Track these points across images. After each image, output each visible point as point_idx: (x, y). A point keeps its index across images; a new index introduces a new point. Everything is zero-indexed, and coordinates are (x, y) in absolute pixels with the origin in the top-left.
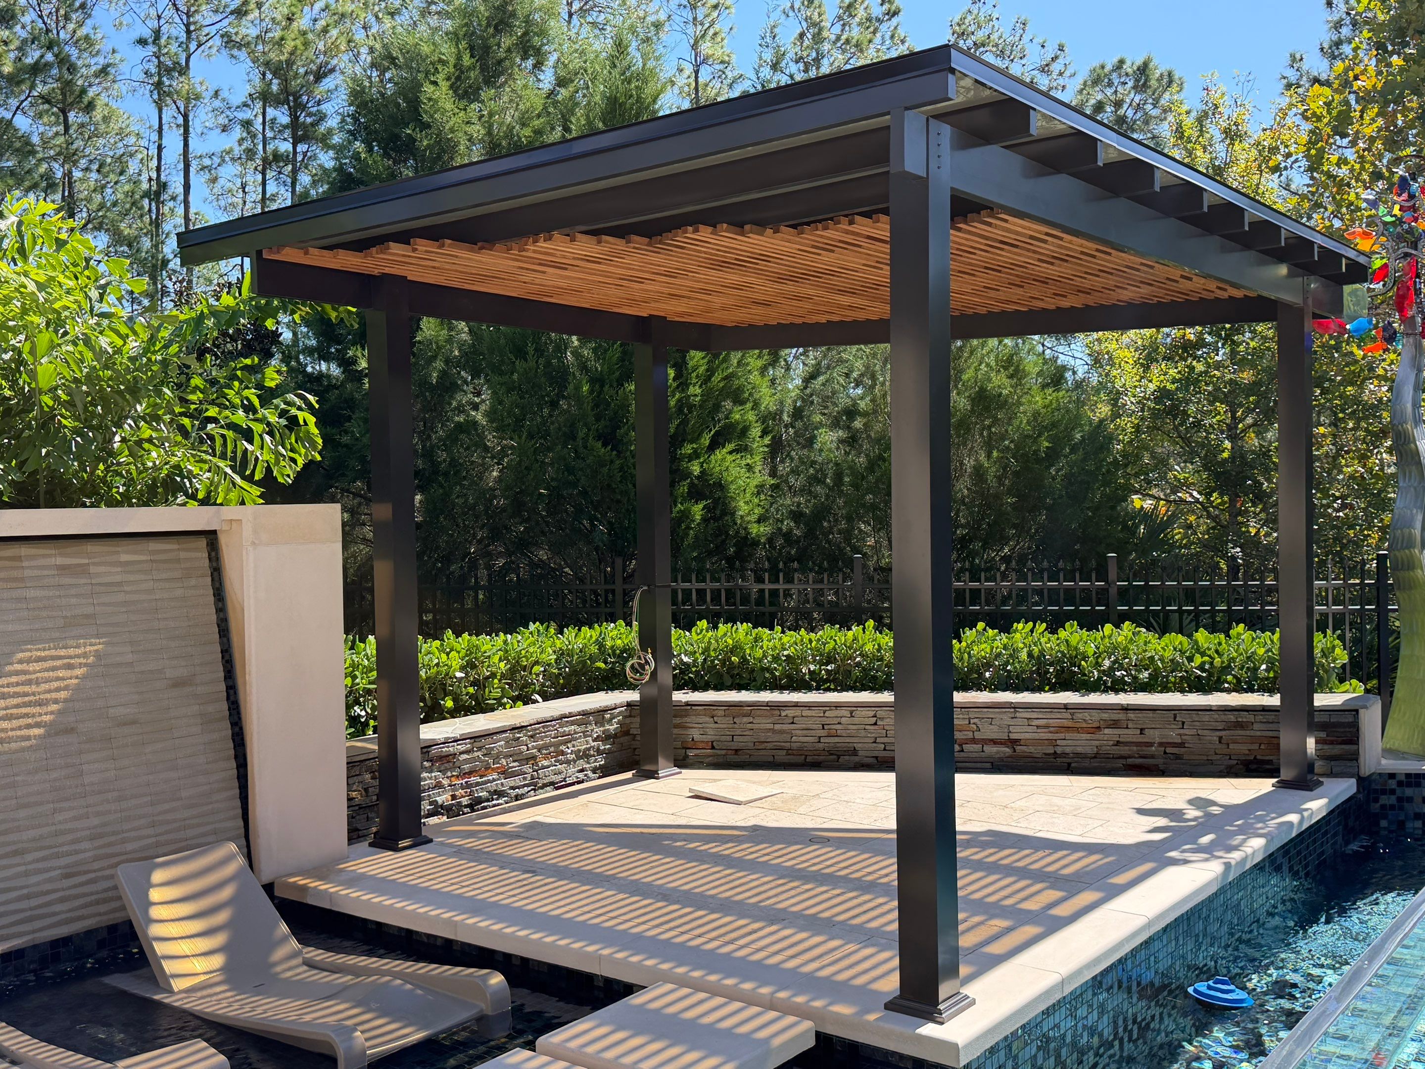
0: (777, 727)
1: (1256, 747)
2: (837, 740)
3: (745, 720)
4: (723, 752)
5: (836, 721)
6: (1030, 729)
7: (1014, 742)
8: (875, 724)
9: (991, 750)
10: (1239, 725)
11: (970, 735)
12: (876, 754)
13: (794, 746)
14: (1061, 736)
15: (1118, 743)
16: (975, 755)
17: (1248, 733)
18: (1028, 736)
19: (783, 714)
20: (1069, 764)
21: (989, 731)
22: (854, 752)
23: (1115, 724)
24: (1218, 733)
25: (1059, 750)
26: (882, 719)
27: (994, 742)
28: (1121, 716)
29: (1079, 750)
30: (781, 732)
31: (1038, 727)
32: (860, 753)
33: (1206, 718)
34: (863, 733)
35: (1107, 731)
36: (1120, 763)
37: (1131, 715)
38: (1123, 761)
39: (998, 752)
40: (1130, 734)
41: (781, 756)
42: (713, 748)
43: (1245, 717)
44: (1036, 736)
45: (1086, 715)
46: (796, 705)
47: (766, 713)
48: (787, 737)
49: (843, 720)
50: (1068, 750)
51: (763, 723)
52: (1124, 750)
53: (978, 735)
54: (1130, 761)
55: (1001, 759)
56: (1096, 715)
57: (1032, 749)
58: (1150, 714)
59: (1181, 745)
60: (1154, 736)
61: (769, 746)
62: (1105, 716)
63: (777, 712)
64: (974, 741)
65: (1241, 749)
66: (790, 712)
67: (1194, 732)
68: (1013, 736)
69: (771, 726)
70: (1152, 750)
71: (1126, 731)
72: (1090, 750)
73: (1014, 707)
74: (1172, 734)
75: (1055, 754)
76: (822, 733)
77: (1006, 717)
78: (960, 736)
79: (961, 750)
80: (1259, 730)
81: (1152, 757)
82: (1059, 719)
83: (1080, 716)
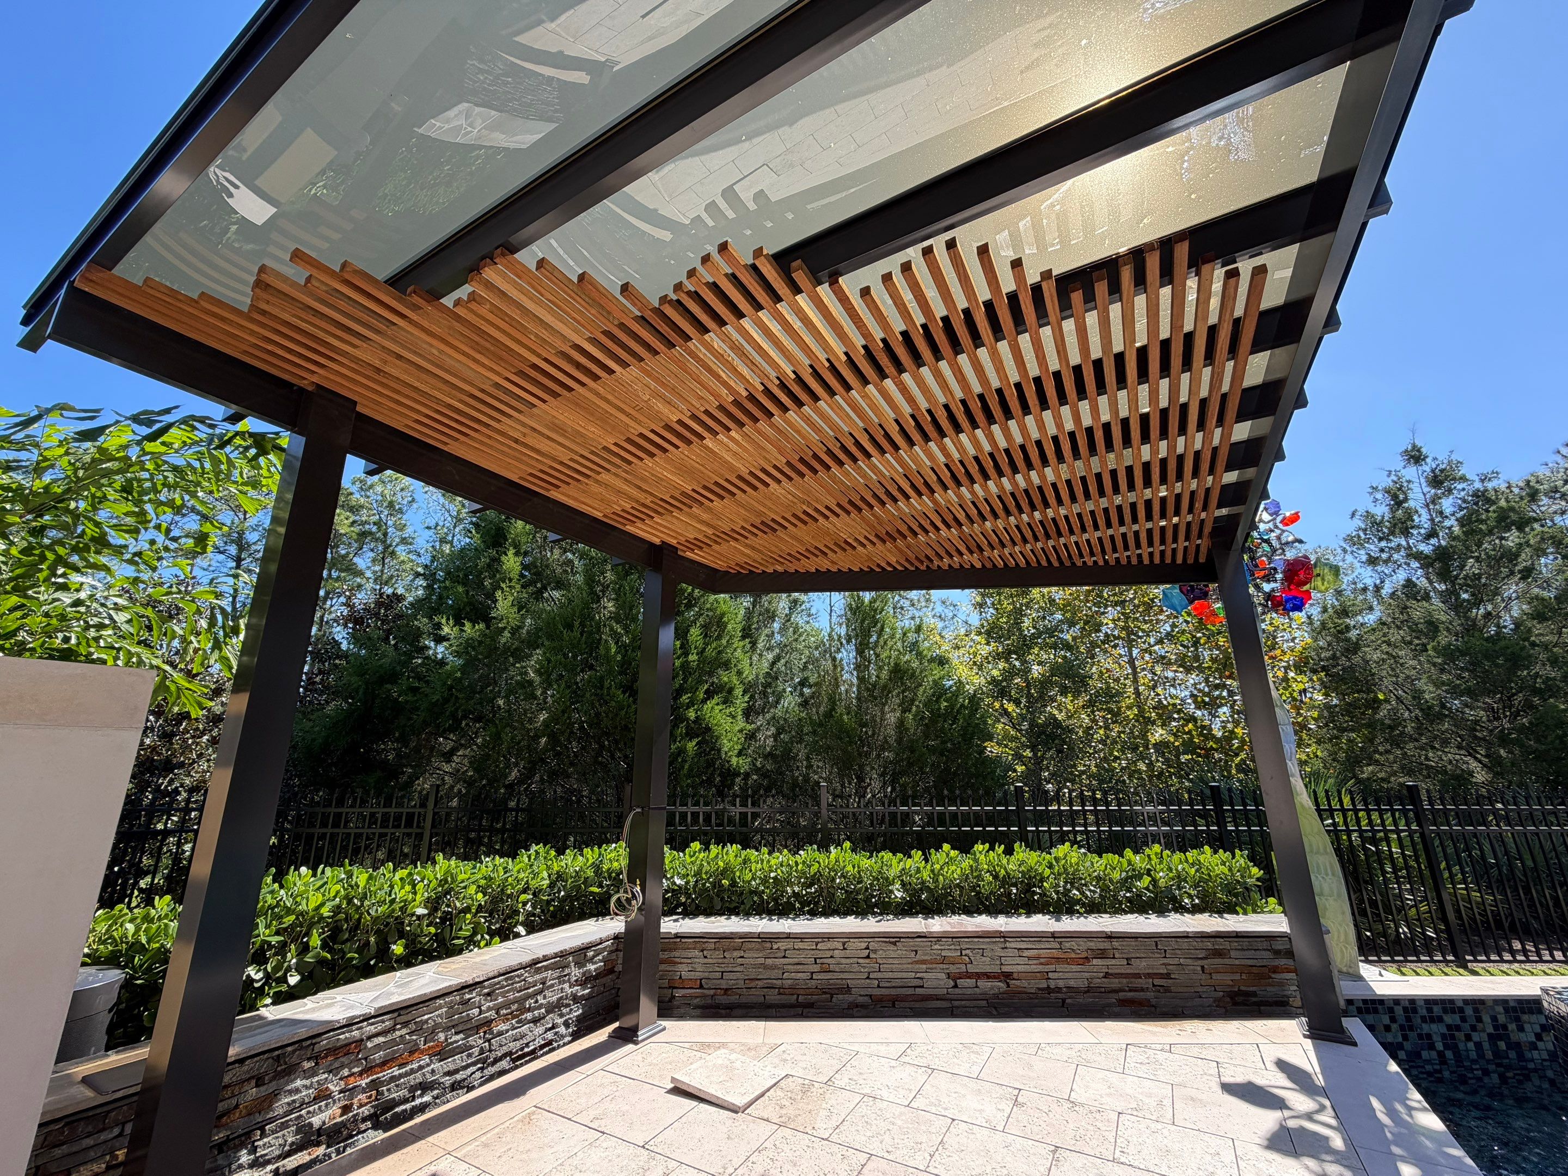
0: (769, 961)
1: (1237, 977)
2: (829, 976)
3: (736, 954)
4: (712, 992)
5: (829, 954)
6: (1018, 960)
7: (1007, 976)
8: (868, 957)
9: (986, 986)
10: (1218, 953)
11: (963, 968)
12: (870, 991)
13: (786, 984)
14: (1052, 967)
15: (1107, 975)
16: (969, 991)
17: (1227, 961)
18: (1020, 968)
19: (775, 946)
20: (1064, 1001)
21: (982, 964)
22: (848, 991)
23: (1102, 954)
24: (1200, 963)
25: (1052, 984)
26: (875, 951)
27: (987, 976)
28: (1106, 945)
29: (1072, 983)
30: (773, 967)
31: (1029, 958)
32: (854, 993)
33: (1185, 946)
34: (856, 968)
35: (1095, 962)
36: (1113, 998)
37: (1116, 944)
38: (1115, 996)
39: (992, 988)
40: (1117, 965)
41: (772, 996)
42: (701, 987)
43: (1222, 944)
44: (1027, 968)
45: (1072, 944)
46: (788, 936)
47: (758, 946)
48: (778, 973)
49: (836, 953)
50: (1061, 984)
51: (753, 957)
52: (1115, 983)
53: (971, 969)
54: (1122, 995)
55: (996, 996)
56: (1084, 944)
57: (1025, 983)
58: (1133, 942)
59: (1167, 976)
60: (1141, 966)
61: (760, 984)
62: (1092, 945)
63: (768, 945)
64: (968, 975)
65: (1225, 981)
66: (782, 945)
67: (1176, 961)
68: (1005, 969)
69: (762, 961)
70: (1142, 982)
71: (1113, 962)
72: (1082, 984)
73: (1004, 936)
74: (1156, 964)
75: (1048, 990)
76: (816, 968)
77: (997, 948)
78: (953, 969)
79: (956, 986)
80: (1237, 958)
81: (1142, 990)
82: (1048, 949)
83: (1068, 945)
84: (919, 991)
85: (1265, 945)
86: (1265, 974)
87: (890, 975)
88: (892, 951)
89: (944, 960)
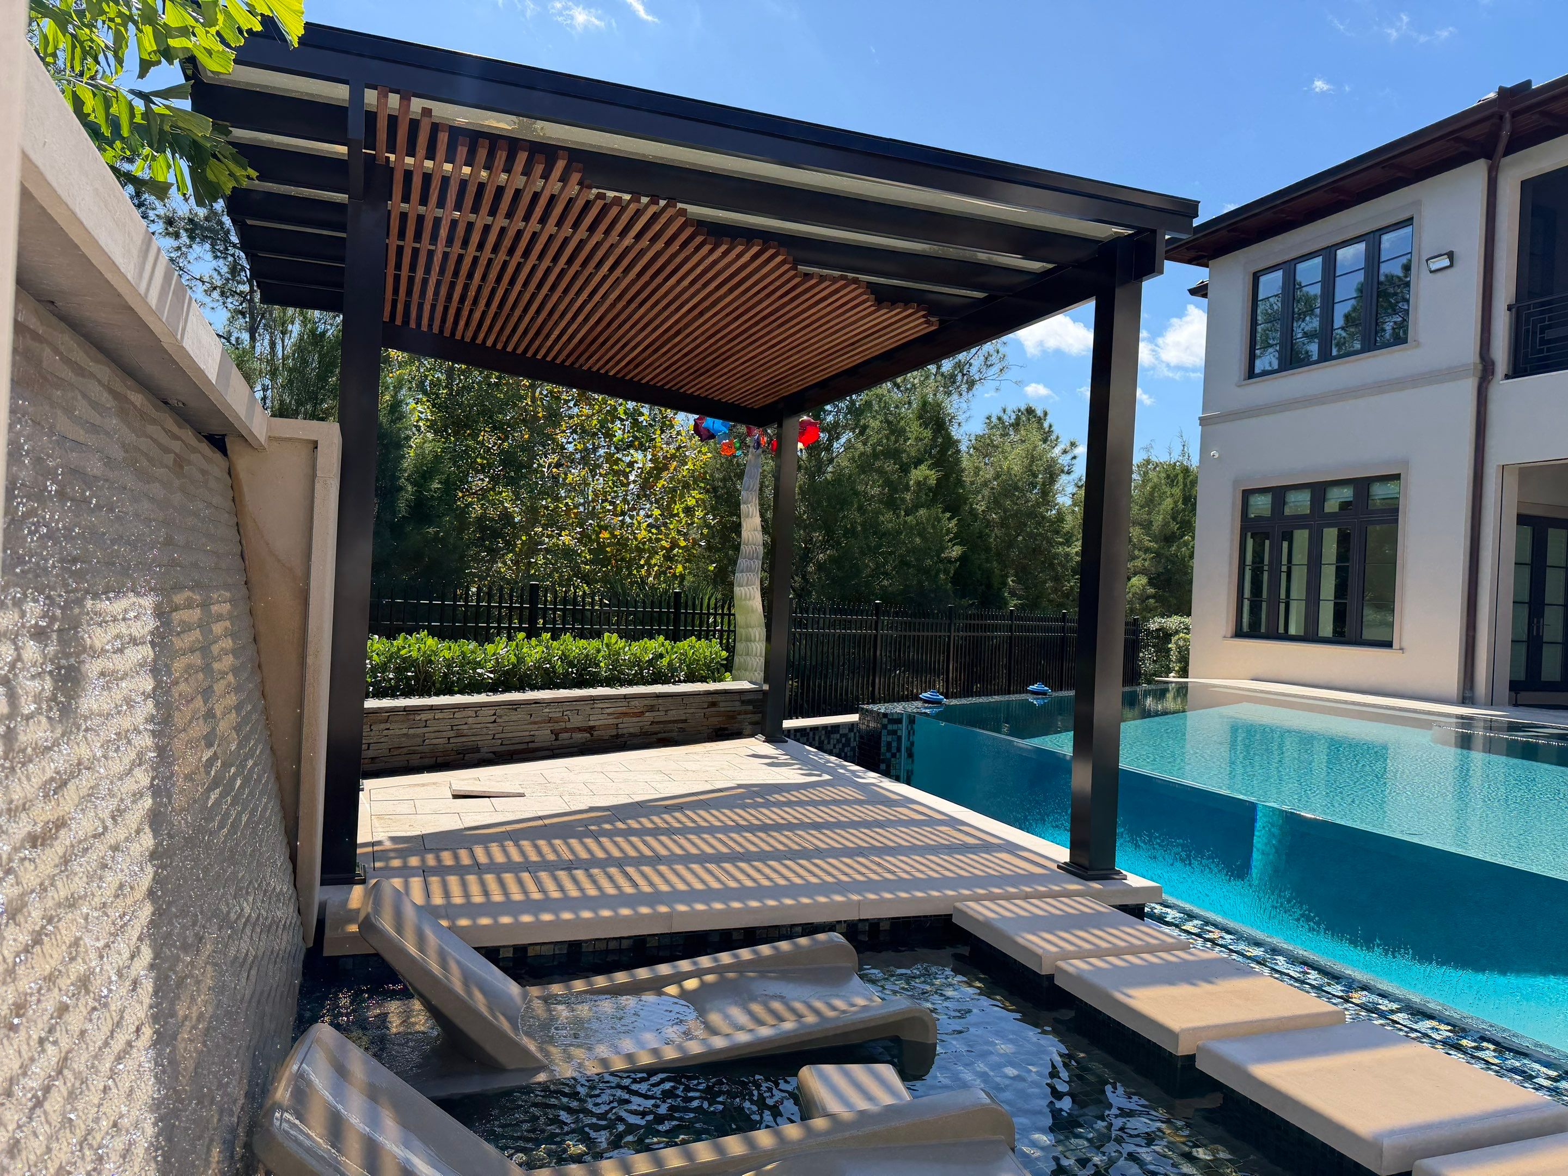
0: (412, 731)
1: (721, 719)
2: (464, 739)
3: (383, 726)
5: (463, 721)
6: (600, 717)
7: (591, 729)
9: (579, 736)
10: (713, 704)
11: (563, 725)
12: (495, 749)
13: (426, 749)
14: (620, 720)
15: (652, 723)
16: (567, 742)
17: (717, 709)
18: (601, 723)
19: (418, 718)
20: (625, 743)
21: (577, 721)
22: (477, 750)
23: (652, 708)
24: (704, 711)
25: (620, 732)
26: (500, 717)
27: (580, 730)
28: (655, 702)
29: (632, 730)
30: (415, 736)
31: (608, 714)
32: (482, 750)
34: (484, 731)
35: (647, 714)
36: (654, 739)
38: (655, 737)
39: (581, 738)
40: (660, 716)
41: (415, 761)
43: (718, 698)
44: (606, 722)
45: (635, 703)
46: (431, 708)
47: (401, 718)
48: (419, 740)
49: (470, 720)
50: (625, 731)
51: (398, 728)
52: (656, 728)
53: (569, 725)
54: (660, 736)
55: (583, 744)
57: (603, 733)
58: (670, 699)
59: (685, 721)
60: (671, 715)
61: (405, 750)
62: (646, 702)
63: (412, 717)
64: (566, 730)
65: (715, 721)
66: (424, 716)
67: (692, 711)
68: (592, 723)
69: (405, 731)
71: (658, 713)
72: (637, 730)
73: (593, 699)
74: (681, 714)
75: (617, 736)
76: (451, 734)
77: (588, 708)
78: (557, 727)
79: (557, 739)
80: (723, 707)
81: (671, 731)
82: (622, 707)
83: (633, 703)
84: (531, 745)
85: (737, 697)
86: (731, 716)
87: (510, 735)
88: (513, 715)
89: (550, 720)
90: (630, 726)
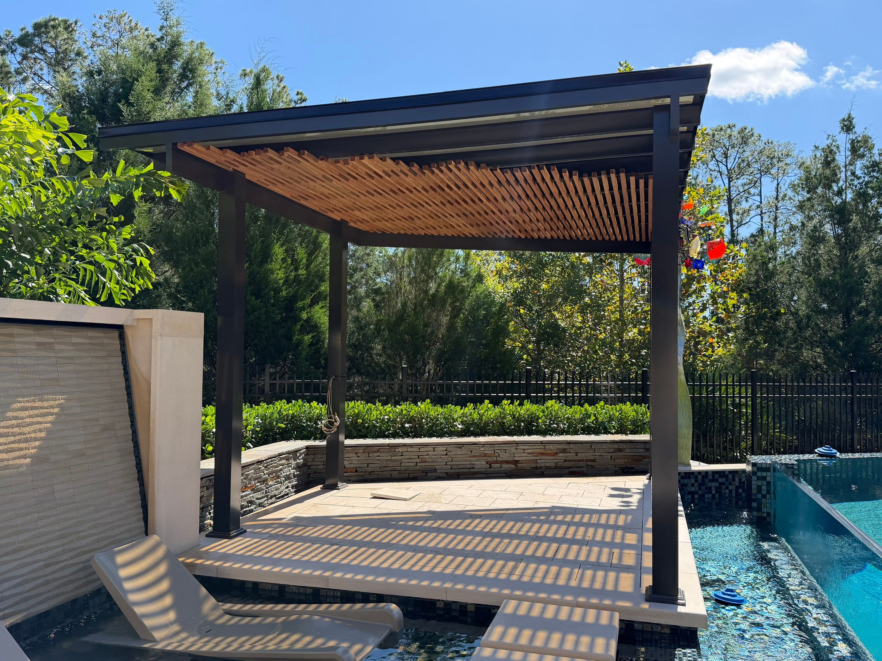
0: (393, 458)
1: (627, 460)
2: (426, 464)
3: (376, 454)
4: (363, 474)
5: (426, 453)
6: (523, 455)
7: (516, 462)
8: (446, 454)
9: (506, 466)
10: (620, 450)
11: (495, 459)
12: (447, 471)
13: (403, 468)
14: (539, 458)
15: (565, 461)
16: (497, 469)
17: (623, 454)
18: (523, 458)
19: (397, 450)
20: (543, 472)
21: (504, 456)
22: (435, 470)
23: (564, 451)
24: (610, 454)
25: (538, 465)
26: (449, 451)
27: (507, 462)
28: (567, 447)
29: (548, 465)
30: (396, 461)
31: (528, 453)
32: (438, 471)
33: (605, 447)
34: (440, 460)
35: (560, 454)
36: (567, 471)
37: (572, 446)
38: (568, 470)
39: (509, 468)
40: (571, 456)
41: (395, 474)
42: (356, 471)
43: (624, 446)
44: (527, 458)
45: (551, 447)
46: (405, 445)
47: (387, 450)
48: (399, 464)
49: (430, 453)
50: (542, 465)
51: (385, 456)
52: (567, 464)
53: (499, 459)
54: (571, 470)
55: (511, 471)
56: (556, 447)
57: (525, 465)
58: (580, 445)
59: (594, 461)
60: (581, 456)
61: (388, 469)
62: (560, 447)
63: (393, 450)
64: (497, 462)
65: (621, 462)
66: (401, 449)
67: (599, 454)
68: (516, 459)
69: (389, 458)
70: (581, 464)
71: (569, 454)
72: (553, 465)
73: (517, 443)
74: (590, 455)
75: (536, 468)
76: (418, 460)
77: (512, 449)
78: (490, 459)
79: (491, 467)
80: (628, 452)
81: (581, 467)
82: (539, 449)
83: (548, 447)
84: (471, 470)
85: (643, 446)
86: (639, 459)
87: (458, 463)
88: (459, 451)
89: (485, 455)
90: (548, 461)
